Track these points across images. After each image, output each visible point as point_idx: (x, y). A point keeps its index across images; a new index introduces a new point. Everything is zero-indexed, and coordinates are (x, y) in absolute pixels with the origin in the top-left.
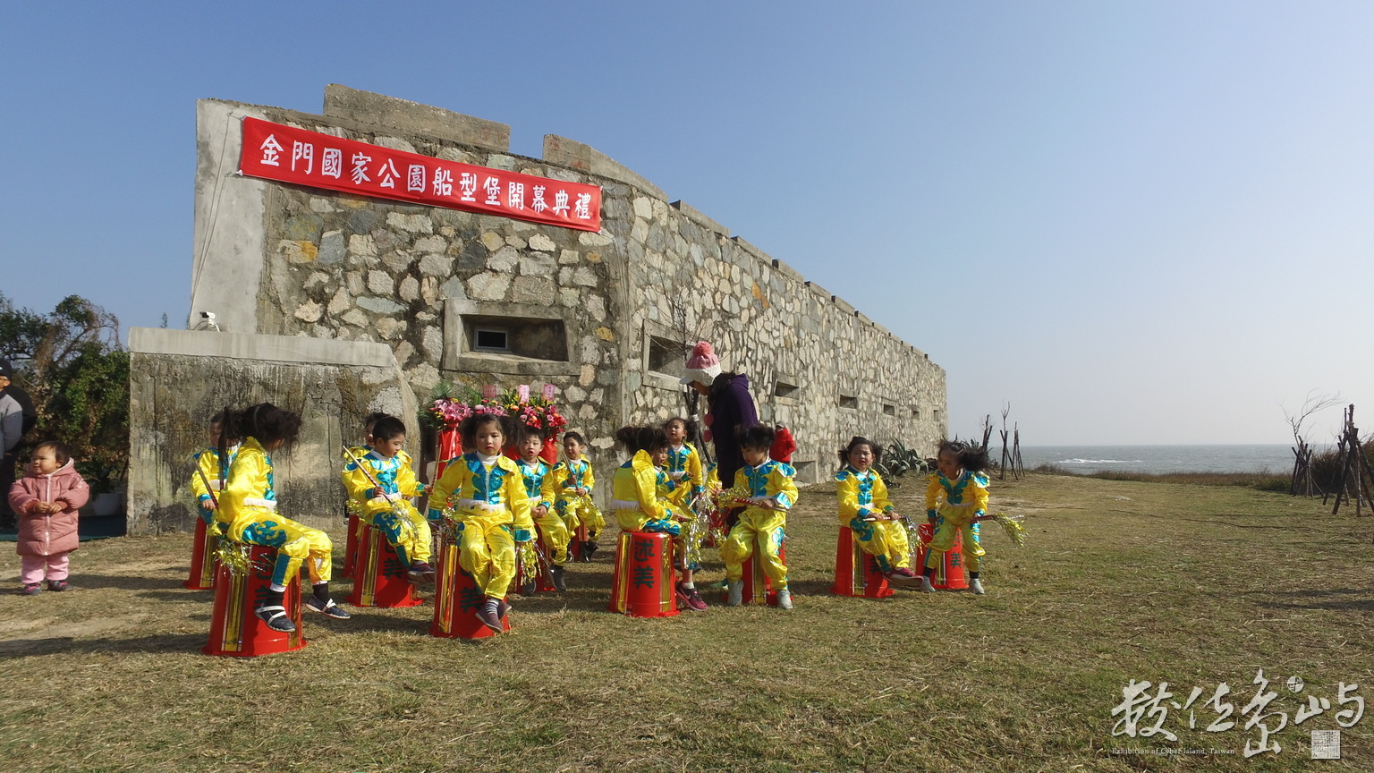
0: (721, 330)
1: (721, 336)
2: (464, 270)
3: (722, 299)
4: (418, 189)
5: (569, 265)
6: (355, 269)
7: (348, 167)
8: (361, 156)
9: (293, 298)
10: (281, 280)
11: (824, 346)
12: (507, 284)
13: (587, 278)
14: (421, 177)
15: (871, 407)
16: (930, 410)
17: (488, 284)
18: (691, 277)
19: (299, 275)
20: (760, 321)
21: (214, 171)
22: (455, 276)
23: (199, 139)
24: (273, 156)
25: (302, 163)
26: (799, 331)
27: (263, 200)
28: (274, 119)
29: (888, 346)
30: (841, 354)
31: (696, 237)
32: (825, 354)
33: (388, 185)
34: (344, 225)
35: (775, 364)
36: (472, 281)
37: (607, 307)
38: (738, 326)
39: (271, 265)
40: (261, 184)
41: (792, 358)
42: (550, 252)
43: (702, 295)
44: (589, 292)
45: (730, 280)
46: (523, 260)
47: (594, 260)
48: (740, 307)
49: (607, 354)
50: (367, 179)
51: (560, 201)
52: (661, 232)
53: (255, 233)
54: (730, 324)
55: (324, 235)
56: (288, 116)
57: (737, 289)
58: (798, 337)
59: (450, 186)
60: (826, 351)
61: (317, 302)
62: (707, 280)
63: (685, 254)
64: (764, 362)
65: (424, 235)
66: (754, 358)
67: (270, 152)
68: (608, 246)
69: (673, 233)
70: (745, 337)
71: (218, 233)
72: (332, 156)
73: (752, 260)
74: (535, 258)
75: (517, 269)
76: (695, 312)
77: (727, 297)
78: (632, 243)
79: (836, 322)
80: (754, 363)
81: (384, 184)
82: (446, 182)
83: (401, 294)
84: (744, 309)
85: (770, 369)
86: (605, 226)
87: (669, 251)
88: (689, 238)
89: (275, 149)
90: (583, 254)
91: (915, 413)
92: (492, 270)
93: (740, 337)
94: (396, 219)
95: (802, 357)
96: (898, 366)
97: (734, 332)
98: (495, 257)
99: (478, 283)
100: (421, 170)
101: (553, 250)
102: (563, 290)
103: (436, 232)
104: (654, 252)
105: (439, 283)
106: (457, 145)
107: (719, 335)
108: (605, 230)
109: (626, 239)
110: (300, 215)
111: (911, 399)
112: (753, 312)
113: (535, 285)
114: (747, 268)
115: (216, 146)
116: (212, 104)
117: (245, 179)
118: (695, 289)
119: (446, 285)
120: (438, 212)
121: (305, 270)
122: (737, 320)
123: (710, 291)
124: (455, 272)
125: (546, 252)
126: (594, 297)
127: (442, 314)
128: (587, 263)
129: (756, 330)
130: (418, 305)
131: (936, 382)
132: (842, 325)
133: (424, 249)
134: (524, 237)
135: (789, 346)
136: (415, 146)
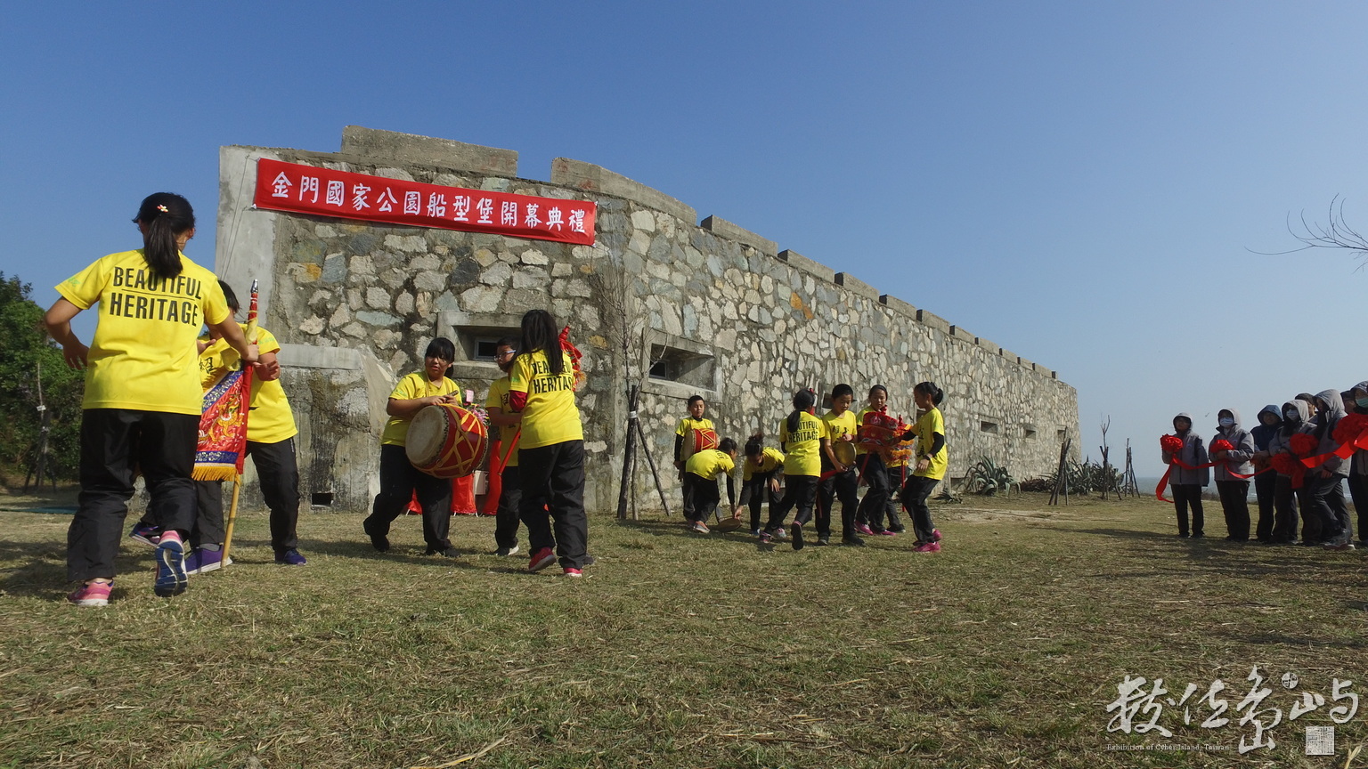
0: (747, 340)
1: (749, 347)
2: (457, 285)
3: (748, 310)
4: (414, 212)
5: (562, 277)
6: (355, 286)
7: (349, 196)
8: (361, 187)
9: (299, 313)
10: (288, 298)
11: (893, 359)
12: (499, 296)
13: (580, 289)
14: (417, 202)
15: (963, 424)
16: (1053, 430)
17: (481, 297)
18: (707, 287)
19: (304, 293)
20: (801, 332)
21: (233, 206)
22: (449, 291)
23: (221, 180)
24: (283, 190)
25: (309, 194)
26: (856, 343)
27: (273, 229)
28: (286, 159)
29: (987, 360)
30: (918, 367)
31: (714, 249)
32: (895, 367)
33: (386, 209)
34: (345, 248)
35: (822, 376)
36: (465, 295)
37: (602, 316)
38: (770, 336)
39: (279, 285)
40: (271, 215)
41: (847, 369)
42: (542, 266)
43: (721, 305)
44: (583, 303)
45: (760, 291)
46: (516, 274)
47: (589, 272)
48: (773, 318)
49: (600, 362)
50: (367, 206)
51: (553, 216)
52: (665, 243)
53: (266, 257)
54: (759, 334)
55: (328, 257)
56: (298, 155)
57: (769, 300)
58: (855, 347)
59: (443, 208)
60: (896, 364)
61: (320, 317)
62: (728, 290)
63: (699, 264)
64: (807, 373)
65: (419, 254)
66: (793, 369)
67: (280, 187)
68: (603, 258)
69: (682, 245)
70: (781, 347)
71: (235, 258)
72: (336, 188)
73: (790, 271)
74: (527, 271)
75: (510, 283)
76: (712, 322)
77: (755, 308)
78: (629, 256)
79: (911, 334)
80: (793, 374)
81: (381, 210)
82: (440, 205)
83: (397, 308)
84: (778, 319)
85: (815, 381)
86: (600, 240)
87: (677, 263)
88: (704, 249)
89: (285, 184)
90: (576, 267)
91: (1029, 432)
92: (484, 284)
93: (774, 347)
94: (393, 240)
95: (862, 368)
96: (1003, 382)
97: (765, 343)
98: (487, 272)
99: (471, 296)
100: (416, 195)
101: (546, 263)
102: (556, 302)
103: (431, 250)
104: (657, 263)
105: (434, 297)
106: (453, 172)
107: (744, 345)
108: (600, 243)
109: (622, 251)
110: (306, 241)
111: (1023, 417)
112: (792, 323)
113: (528, 297)
114: (784, 278)
115: (234, 186)
116: (232, 150)
117: (259, 212)
118: (712, 299)
119: (440, 299)
120: (433, 232)
121: (310, 288)
122: (770, 331)
123: (733, 300)
124: (449, 287)
125: (538, 266)
126: (588, 308)
127: (435, 326)
128: (581, 275)
129: (796, 342)
130: (414, 317)
131: (1060, 400)
132: (919, 339)
133: (420, 266)
134: (517, 252)
135: (842, 357)
136: (413, 174)
